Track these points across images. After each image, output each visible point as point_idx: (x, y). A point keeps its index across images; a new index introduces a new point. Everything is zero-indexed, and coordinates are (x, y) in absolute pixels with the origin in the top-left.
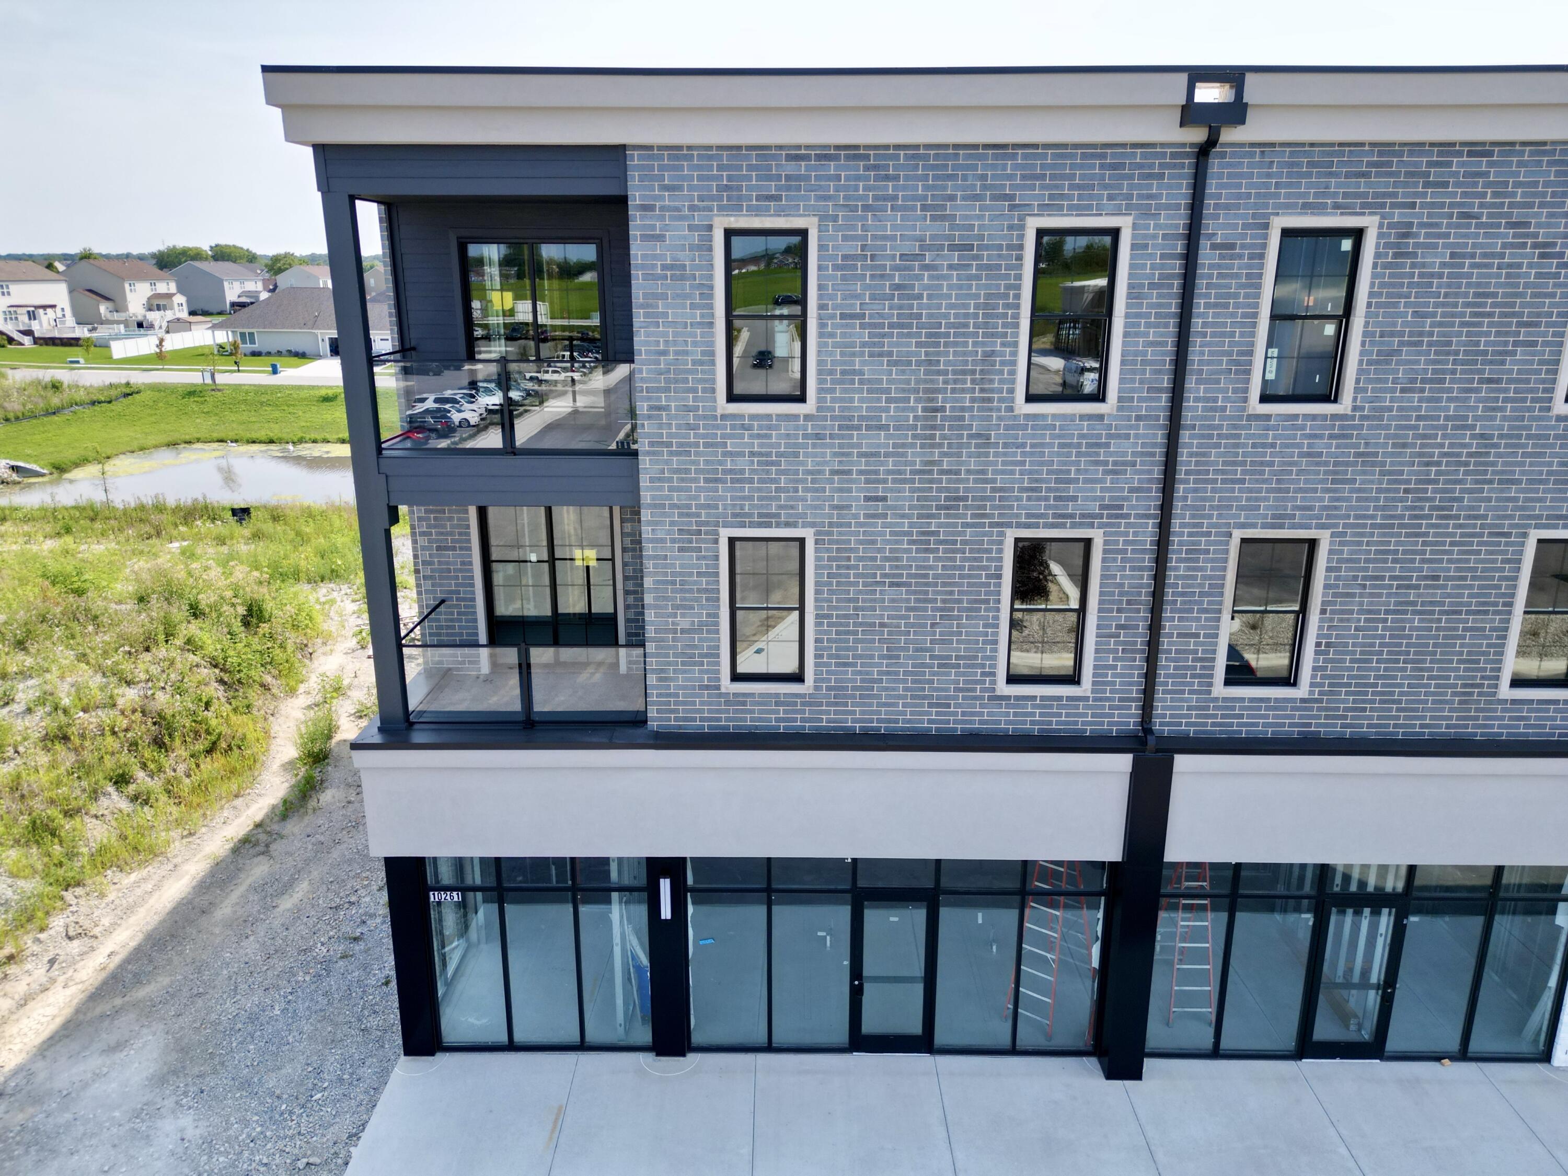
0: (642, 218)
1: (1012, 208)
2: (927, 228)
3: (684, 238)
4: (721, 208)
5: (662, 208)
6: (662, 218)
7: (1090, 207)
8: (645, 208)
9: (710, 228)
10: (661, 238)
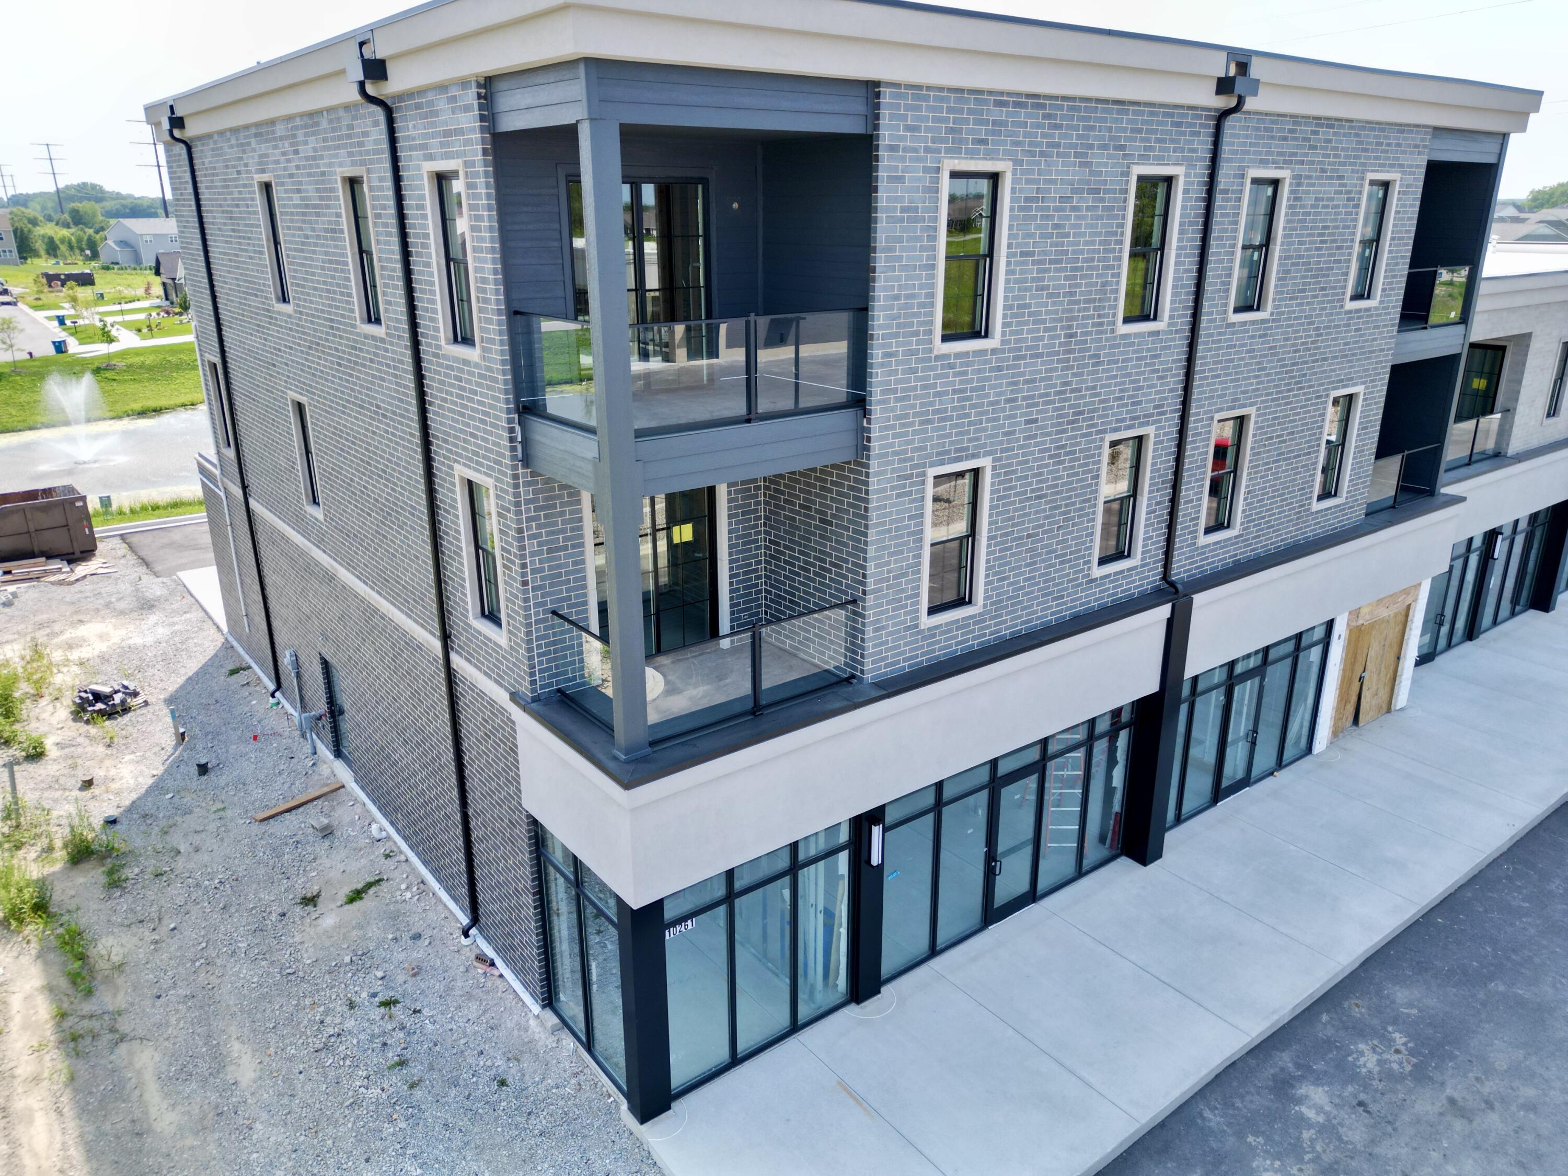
0: (890, 158)
1: (1125, 156)
2: (1076, 174)
3: (919, 179)
4: (948, 151)
5: (905, 150)
6: (903, 159)
7: (1163, 158)
8: (893, 148)
9: (938, 170)
10: (901, 179)
